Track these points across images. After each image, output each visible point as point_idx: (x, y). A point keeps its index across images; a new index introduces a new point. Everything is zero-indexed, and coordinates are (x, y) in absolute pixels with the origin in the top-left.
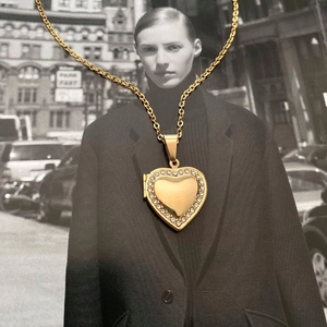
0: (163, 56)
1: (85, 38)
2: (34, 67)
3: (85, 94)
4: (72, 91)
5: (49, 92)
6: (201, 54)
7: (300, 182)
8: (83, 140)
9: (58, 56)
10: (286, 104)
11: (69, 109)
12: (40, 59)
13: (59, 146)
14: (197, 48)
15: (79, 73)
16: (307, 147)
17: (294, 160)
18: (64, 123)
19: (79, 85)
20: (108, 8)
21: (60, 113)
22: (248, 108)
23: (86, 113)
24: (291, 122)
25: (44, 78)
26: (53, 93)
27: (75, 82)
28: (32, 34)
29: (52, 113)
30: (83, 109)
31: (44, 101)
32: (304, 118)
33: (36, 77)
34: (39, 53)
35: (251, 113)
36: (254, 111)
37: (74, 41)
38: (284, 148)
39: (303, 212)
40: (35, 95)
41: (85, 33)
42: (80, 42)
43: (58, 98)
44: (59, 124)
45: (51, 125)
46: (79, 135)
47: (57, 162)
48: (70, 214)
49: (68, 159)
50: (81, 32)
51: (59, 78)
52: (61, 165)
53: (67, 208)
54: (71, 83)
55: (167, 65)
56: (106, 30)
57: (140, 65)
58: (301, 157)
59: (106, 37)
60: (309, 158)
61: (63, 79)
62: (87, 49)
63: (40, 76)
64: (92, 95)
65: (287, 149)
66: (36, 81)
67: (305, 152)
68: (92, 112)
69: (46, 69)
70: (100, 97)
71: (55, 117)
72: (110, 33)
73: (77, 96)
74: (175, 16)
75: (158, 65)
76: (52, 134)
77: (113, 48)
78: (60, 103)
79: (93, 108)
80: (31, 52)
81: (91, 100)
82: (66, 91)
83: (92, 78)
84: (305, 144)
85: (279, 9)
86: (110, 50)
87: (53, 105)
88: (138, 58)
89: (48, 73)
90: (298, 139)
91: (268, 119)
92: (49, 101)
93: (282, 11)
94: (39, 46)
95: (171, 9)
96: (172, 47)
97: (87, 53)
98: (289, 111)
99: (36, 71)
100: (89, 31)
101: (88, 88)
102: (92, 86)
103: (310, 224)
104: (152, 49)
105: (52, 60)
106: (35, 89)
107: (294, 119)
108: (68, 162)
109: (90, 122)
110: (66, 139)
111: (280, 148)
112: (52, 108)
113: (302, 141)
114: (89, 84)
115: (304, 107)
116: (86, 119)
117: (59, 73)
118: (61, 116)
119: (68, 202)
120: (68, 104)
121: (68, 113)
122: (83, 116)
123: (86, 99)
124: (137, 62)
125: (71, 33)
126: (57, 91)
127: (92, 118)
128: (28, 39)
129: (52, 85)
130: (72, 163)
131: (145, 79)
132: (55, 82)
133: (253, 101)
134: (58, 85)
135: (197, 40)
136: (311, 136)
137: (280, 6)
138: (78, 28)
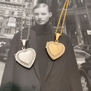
0: (40, 16)
1: (18, 10)
2: (3, 16)
3: (16, 25)
4: (12, 24)
5: (6, 23)
6: (52, 17)
7: (78, 55)
8: (14, 38)
9: (10, 14)
10: (76, 32)
11: (11, 28)
12: (5, 14)
13: (6, 39)
14: (51, 15)
15: (15, 19)
16: (81, 45)
17: (77, 48)
18: (9, 32)
19: (15, 22)
20: (26, 3)
21: (8, 29)
22: (64, 33)
23: (16, 30)
24: (77, 37)
25: (5, 19)
26: (7, 24)
27: (14, 21)
28: (3, 7)
29: (6, 29)
30: (15, 29)
31: (4, 26)
32: (81, 37)
33: (3, 19)
34: (5, 13)
35: (65, 34)
36: (66, 33)
37: (15, 10)
38: (74, 45)
39: (79, 64)
40: (2, 24)
41: (19, 8)
42: (17, 11)
43: (8, 25)
44: (7, 32)
45: (5, 32)
46: (13, 36)
47: (5, 43)
48: (6, 59)
49: (8, 42)
50: (18, 8)
51: (9, 20)
52: (6, 44)
53: (6, 57)
54: (13, 21)
55: (41, 19)
56: (25, 8)
57: (33, 18)
58: (79, 48)
59: (25, 10)
60: (82, 48)
61: (10, 20)
62: (19, 13)
63: (4, 19)
64: (18, 25)
65: (75, 45)
66: (2, 20)
67: (80, 46)
68: (17, 30)
69: (6, 17)
70: (20, 26)
71: (6, 30)
72: (26, 9)
73: (14, 25)
74: (45, 6)
75: (39, 19)
76: (5, 35)
77: (26, 13)
78: (8, 27)
79: (18, 29)
80: (2, 12)
81: (18, 27)
82: (11, 23)
83: (19, 21)
84: (81, 44)
85: (75, 7)
86: (25, 14)
87: (6, 27)
88: (33, 16)
89: (6, 18)
90: (79, 42)
91: (70, 36)
92: (5, 26)
93: (76, 7)
94: (5, 11)
95: (44, 4)
96: (43, 14)
97: (19, 14)
98: (76, 34)
99: (3, 17)
100: (20, 8)
101: (17, 23)
102: (19, 23)
103: (81, 68)
104: (37, 14)
105: (8, 15)
106: (2, 22)
107: (78, 37)
108: (8, 43)
109: (16, 33)
110: (9, 37)
111: (73, 45)
112: (6, 28)
113: (80, 43)
114: (18, 22)
115: (81, 33)
116: (15, 32)
117: (9, 18)
118: (8, 30)
119: (6, 55)
120: (11, 27)
121: (10, 30)
122: (15, 31)
123: (16, 26)
124: (33, 17)
125: (15, 8)
126: (8, 23)
127: (17, 32)
128: (2, 9)
129: (7, 22)
130: (9, 44)
131: (35, 22)
132: (8, 21)
133: (66, 31)
134: (9, 22)
135: (51, 13)
136: (83, 42)
137: (76, 6)
138: (17, 7)
